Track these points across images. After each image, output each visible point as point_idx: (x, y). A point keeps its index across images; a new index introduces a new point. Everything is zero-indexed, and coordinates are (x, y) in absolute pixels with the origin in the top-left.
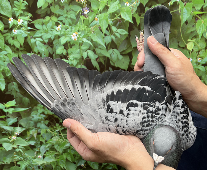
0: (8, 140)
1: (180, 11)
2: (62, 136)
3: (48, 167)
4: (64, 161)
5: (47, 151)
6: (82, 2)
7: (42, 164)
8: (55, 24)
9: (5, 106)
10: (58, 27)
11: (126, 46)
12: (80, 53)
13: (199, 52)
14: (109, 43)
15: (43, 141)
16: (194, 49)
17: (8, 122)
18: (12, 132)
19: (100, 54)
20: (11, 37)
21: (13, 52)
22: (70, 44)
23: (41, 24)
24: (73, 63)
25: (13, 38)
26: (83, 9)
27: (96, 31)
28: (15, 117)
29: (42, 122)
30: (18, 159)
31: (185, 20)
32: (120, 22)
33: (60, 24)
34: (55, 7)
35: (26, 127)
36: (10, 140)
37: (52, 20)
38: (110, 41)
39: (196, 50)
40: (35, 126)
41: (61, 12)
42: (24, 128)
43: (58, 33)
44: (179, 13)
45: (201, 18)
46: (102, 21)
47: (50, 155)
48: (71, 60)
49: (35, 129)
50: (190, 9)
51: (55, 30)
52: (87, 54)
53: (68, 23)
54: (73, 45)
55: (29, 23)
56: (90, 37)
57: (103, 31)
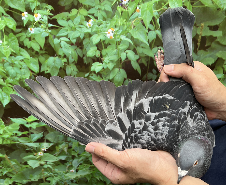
0: (34, 156)
3: (82, 180)
5: (81, 164)
7: (75, 177)
8: (84, 18)
9: (27, 121)
10: (88, 22)
12: (118, 54)
14: (153, 40)
15: (76, 155)
17: (32, 138)
18: (38, 148)
19: (141, 53)
20: (27, 37)
21: (31, 57)
22: (105, 43)
23: (66, 19)
24: (108, 67)
25: (30, 39)
27: (138, 25)
28: (40, 132)
30: (47, 175)
33: (91, 19)
35: (54, 142)
36: (36, 157)
37: (80, 14)
38: (155, 37)
40: (65, 140)
41: (92, 2)
42: (52, 143)
43: (89, 31)
46: (145, 13)
47: (84, 168)
48: (106, 63)
49: (65, 143)
51: (84, 27)
52: (126, 54)
53: (102, 17)
54: (109, 44)
55: (50, 18)
56: (130, 33)
57: (146, 25)
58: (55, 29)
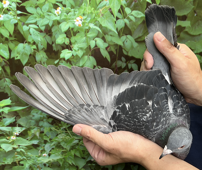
0: (7, 140)
2: (69, 134)
3: (55, 164)
4: (73, 158)
5: (53, 149)
7: (48, 161)
8: (52, 6)
10: (56, 10)
11: (142, 31)
12: (87, 41)
14: (122, 29)
15: (48, 139)
17: (5, 123)
18: (10, 132)
19: (110, 42)
21: (1, 43)
22: (74, 31)
23: (34, 7)
24: (78, 54)
27: (106, 13)
29: (45, 120)
30: (21, 158)
32: (135, 2)
33: (59, 7)
35: (26, 127)
36: (9, 141)
37: (48, 2)
38: (123, 26)
40: (37, 125)
42: (24, 128)
43: (58, 18)
46: (113, 1)
47: (57, 152)
48: (75, 51)
49: (37, 127)
51: (53, 14)
52: (95, 42)
53: (70, 5)
54: (77, 32)
55: (18, 5)
56: (98, 21)
57: (114, 13)
58: (24, 16)
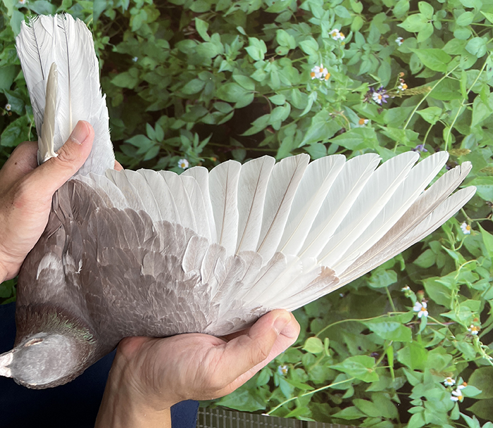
1: (391, 315)
6: (400, 87)
13: (302, 367)
16: (307, 354)
26: (383, 88)
31: (371, 329)
34: (384, 22)
39: (306, 359)
41: (374, 39)
44: (386, 313)
45: (378, 366)
50: (399, 338)
